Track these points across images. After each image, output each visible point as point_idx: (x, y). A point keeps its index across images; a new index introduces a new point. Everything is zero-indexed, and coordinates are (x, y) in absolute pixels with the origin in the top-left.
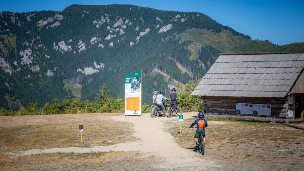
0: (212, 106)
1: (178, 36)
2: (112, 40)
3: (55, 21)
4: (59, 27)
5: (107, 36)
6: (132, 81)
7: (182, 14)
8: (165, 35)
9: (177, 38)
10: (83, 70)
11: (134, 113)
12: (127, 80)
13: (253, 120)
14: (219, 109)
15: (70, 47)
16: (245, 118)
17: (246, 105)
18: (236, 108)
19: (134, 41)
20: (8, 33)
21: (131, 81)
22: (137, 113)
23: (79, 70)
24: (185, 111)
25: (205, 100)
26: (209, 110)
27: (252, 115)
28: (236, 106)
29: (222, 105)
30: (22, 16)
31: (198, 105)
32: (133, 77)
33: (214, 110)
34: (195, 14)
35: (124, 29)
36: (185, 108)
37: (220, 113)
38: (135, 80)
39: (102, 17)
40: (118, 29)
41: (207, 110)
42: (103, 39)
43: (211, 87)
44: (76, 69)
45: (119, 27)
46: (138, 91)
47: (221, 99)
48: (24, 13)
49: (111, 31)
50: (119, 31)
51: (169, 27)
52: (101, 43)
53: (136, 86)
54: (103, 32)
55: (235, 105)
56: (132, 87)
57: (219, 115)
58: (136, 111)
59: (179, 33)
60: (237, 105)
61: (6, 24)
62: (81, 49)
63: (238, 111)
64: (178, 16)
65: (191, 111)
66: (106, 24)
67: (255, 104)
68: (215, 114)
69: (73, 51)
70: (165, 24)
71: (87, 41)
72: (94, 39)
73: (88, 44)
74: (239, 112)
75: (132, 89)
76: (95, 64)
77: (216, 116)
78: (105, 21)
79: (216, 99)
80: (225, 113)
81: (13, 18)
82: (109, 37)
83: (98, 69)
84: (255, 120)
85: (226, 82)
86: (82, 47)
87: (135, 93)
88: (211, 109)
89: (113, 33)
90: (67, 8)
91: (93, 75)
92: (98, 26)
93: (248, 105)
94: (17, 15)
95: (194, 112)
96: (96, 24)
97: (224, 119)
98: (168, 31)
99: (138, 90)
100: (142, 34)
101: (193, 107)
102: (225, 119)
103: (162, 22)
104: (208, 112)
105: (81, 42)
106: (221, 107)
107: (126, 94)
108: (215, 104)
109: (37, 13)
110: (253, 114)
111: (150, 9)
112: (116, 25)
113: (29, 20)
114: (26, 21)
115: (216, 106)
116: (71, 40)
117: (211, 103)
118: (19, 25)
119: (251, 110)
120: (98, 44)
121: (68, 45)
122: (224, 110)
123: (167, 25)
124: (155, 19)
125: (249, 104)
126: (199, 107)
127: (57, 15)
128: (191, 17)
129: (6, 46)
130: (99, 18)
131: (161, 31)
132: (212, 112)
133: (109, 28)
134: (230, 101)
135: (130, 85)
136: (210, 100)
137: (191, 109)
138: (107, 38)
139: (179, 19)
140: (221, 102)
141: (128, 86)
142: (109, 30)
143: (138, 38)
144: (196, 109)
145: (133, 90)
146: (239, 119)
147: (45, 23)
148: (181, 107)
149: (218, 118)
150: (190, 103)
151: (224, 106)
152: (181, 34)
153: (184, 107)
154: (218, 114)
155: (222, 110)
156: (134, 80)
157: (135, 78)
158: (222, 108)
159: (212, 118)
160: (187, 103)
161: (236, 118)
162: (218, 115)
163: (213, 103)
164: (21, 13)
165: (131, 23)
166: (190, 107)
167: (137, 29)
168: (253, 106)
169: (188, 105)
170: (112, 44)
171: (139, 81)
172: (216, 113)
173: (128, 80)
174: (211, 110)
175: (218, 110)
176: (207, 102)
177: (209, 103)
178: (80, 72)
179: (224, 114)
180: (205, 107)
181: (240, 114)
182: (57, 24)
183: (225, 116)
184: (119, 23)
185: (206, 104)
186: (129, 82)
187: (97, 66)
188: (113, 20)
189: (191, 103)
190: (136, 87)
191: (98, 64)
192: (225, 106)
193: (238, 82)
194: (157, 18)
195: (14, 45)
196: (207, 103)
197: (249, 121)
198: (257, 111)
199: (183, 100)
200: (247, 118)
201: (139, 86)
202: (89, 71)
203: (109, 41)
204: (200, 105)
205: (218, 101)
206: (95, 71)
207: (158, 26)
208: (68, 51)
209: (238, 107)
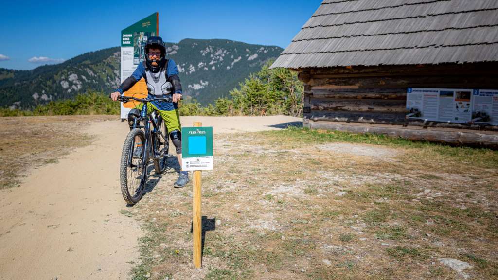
0: (329, 97)
1: (261, 63)
2: (214, 64)
3: (173, 50)
4: (175, 54)
5: (211, 62)
7: (265, 47)
8: (252, 62)
9: (261, 64)
10: (193, 86)
12: (126, 39)
13: (468, 140)
14: (350, 108)
15: (183, 69)
16: (440, 135)
17: (442, 94)
18: (405, 104)
19: (230, 66)
21: (134, 41)
23: (190, 86)
24: (260, 114)
25: (309, 83)
26: (318, 109)
27: (468, 126)
28: (405, 98)
29: (360, 95)
31: (283, 104)
32: (139, 33)
33: (332, 108)
34: (274, 47)
35: (223, 57)
36: (260, 107)
37: (353, 117)
38: (143, 38)
39: (207, 48)
40: (218, 57)
41: (313, 109)
42: (207, 64)
43: (328, 45)
44: (188, 85)
45: (219, 55)
47: (355, 78)
49: (213, 59)
50: (219, 59)
51: (255, 56)
52: (207, 67)
54: (207, 59)
55: (404, 94)
56: (136, 56)
57: (348, 122)
59: (263, 61)
60: (408, 94)
62: (192, 71)
63: (411, 111)
64: (262, 48)
65: (270, 113)
66: (209, 53)
67: (480, 91)
68: (336, 121)
69: (185, 72)
70: (253, 54)
71: (196, 65)
72: (201, 64)
73: (196, 68)
74: (418, 114)
75: (137, 61)
76: (201, 81)
77: (340, 125)
78: (209, 51)
79: (340, 78)
80: (367, 117)
82: (212, 63)
83: (204, 85)
84: (480, 140)
85: (374, 28)
86: (192, 69)
88: (326, 105)
89: (215, 60)
90: (182, 41)
91: (200, 90)
92: (204, 54)
93: (451, 94)
95: (276, 115)
96: (203, 53)
97: (365, 137)
98: (255, 59)
100: (236, 61)
101: (273, 106)
102: (367, 136)
103: (250, 52)
104: (317, 116)
105: (191, 66)
106: (356, 101)
107: (124, 70)
108: (340, 91)
110: (470, 124)
111: (242, 43)
112: (217, 54)
115: (340, 98)
116: (184, 64)
117: (324, 90)
119: (461, 110)
120: (203, 67)
121: (182, 68)
122: (365, 108)
123: (254, 54)
124: (245, 50)
125: (455, 91)
126: (285, 108)
127: (174, 46)
128: (271, 50)
130: (204, 49)
131: (250, 59)
132: (328, 115)
133: (212, 56)
134: (384, 83)
136: (322, 81)
137: (271, 109)
138: (210, 64)
139: (263, 51)
140: (356, 87)
141: (128, 53)
142: (212, 58)
143: (233, 64)
144: (280, 110)
146: (414, 136)
148: (253, 105)
149: (346, 131)
150: (269, 100)
151: (365, 98)
152: (264, 62)
153: (258, 106)
154: (346, 119)
155: (357, 109)
156: (140, 39)
157: (142, 34)
158: (358, 105)
159: (328, 131)
160: (263, 98)
161: (405, 134)
162: (345, 123)
163: (330, 90)
165: (228, 53)
166: (269, 107)
167: (232, 57)
168: (473, 97)
169: (265, 103)
170: (214, 68)
172: (339, 117)
173: (128, 39)
174: (325, 109)
175: (344, 110)
176: (314, 88)
177: (320, 89)
178: (190, 88)
179: (365, 121)
180: (308, 100)
181: (422, 121)
182: (174, 52)
183: (367, 128)
184: (219, 52)
185: (312, 94)
187: (203, 84)
188: (215, 50)
189: (270, 98)
191: (204, 82)
192: (369, 98)
193: (414, 25)
194: (247, 50)
196: (314, 90)
197: (453, 145)
198: (489, 111)
199: (257, 93)
200: (446, 134)
202: (197, 87)
203: (212, 66)
204: (285, 104)
205: (346, 83)
206: (201, 87)
207: (247, 55)
208: (182, 73)
209: (414, 102)
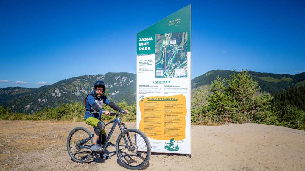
2: (121, 84)
3: (102, 78)
6: (160, 45)
11: (166, 147)
12: (144, 44)
20: (87, 82)
21: (156, 47)
22: (177, 148)
30: (91, 76)
32: (163, 35)
35: (125, 80)
38: (169, 41)
42: (118, 83)
44: (109, 93)
45: (123, 80)
46: (178, 77)
48: (92, 75)
50: (123, 81)
52: (118, 85)
53: (174, 62)
54: (118, 81)
56: (159, 66)
58: (172, 140)
61: (86, 79)
66: (119, 79)
69: (108, 87)
71: (113, 84)
72: (115, 83)
75: (160, 72)
76: (116, 91)
81: (89, 77)
82: (120, 83)
86: (111, 86)
87: (169, 84)
89: (122, 82)
90: (107, 74)
91: (115, 95)
92: (116, 79)
94: (90, 76)
99: (179, 72)
100: (131, 82)
105: (111, 84)
107: (140, 86)
109: (97, 75)
112: (122, 79)
113: (94, 77)
114: (93, 78)
116: (107, 84)
118: (91, 79)
120: (116, 85)
127: (103, 76)
129: (86, 86)
130: (117, 77)
133: (120, 80)
135: (152, 57)
141: (146, 63)
143: (130, 83)
145: (162, 75)
147: (99, 78)
156: (165, 43)
157: (168, 36)
164: (91, 75)
165: (127, 78)
167: (129, 80)
170: (121, 85)
171: (183, 44)
173: (147, 44)
178: (111, 94)
182: (103, 79)
184: (123, 78)
186: (149, 48)
187: (116, 92)
188: (121, 77)
190: (174, 65)
195: (89, 86)
201: (185, 59)
202: (113, 94)
203: (120, 84)
206: (116, 94)
